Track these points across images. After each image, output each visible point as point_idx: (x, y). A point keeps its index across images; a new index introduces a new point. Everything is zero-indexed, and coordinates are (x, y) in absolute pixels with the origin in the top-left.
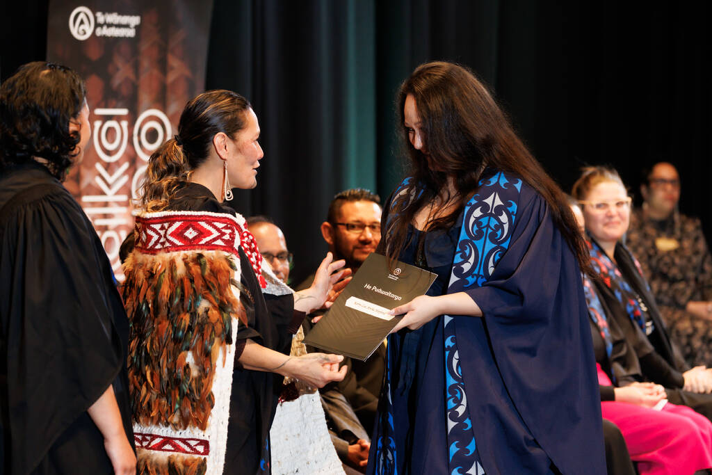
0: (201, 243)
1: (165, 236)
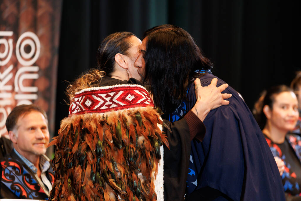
1: (111, 100)
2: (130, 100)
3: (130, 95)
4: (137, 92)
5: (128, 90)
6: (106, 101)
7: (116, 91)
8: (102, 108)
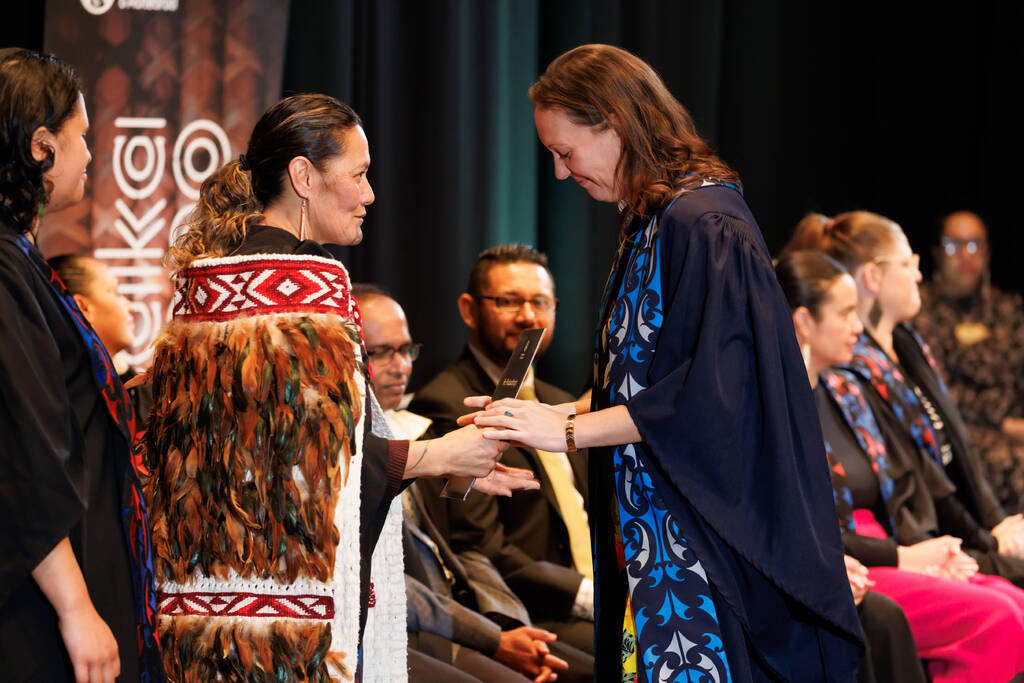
0: (304, 302)
1: (244, 292)
2: (288, 292)
3: (288, 282)
4: (307, 274)
5: (285, 268)
6: (234, 293)
7: (256, 268)
8: (226, 310)
